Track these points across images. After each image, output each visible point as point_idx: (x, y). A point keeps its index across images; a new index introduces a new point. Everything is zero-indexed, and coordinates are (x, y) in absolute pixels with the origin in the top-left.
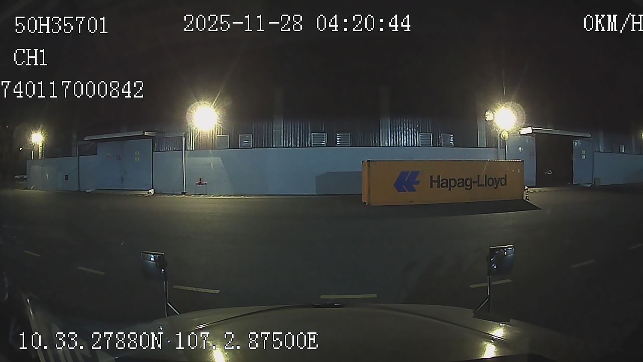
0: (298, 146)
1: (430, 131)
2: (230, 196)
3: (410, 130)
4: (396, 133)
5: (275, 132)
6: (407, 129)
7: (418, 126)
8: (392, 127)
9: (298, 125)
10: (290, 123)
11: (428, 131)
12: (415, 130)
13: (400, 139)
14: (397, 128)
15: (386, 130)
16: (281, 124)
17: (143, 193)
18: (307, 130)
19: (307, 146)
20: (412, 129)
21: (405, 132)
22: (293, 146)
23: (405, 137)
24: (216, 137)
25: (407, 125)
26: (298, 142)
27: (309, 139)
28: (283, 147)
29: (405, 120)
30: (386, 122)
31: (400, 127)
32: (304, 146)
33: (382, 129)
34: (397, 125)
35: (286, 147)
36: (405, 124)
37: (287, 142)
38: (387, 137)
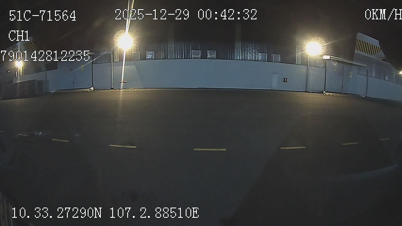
0: (183, 58)
1: (266, 52)
2: (141, 89)
3: (253, 50)
4: (245, 52)
5: (169, 49)
6: (252, 49)
7: (258, 48)
8: (242, 48)
9: (184, 46)
10: (179, 44)
11: (264, 52)
12: (256, 51)
13: (247, 55)
14: (245, 49)
15: (239, 50)
16: (173, 45)
17: (86, 90)
18: (189, 48)
19: (189, 58)
20: (255, 50)
21: (250, 51)
22: (180, 58)
23: (250, 54)
24: (132, 54)
25: (252, 47)
26: (183, 56)
27: (190, 54)
28: (174, 58)
29: (250, 44)
30: (238, 45)
31: (247, 48)
32: (187, 58)
33: (236, 49)
34: (245, 47)
35: (176, 59)
36: (250, 47)
37: (177, 55)
38: (239, 54)
